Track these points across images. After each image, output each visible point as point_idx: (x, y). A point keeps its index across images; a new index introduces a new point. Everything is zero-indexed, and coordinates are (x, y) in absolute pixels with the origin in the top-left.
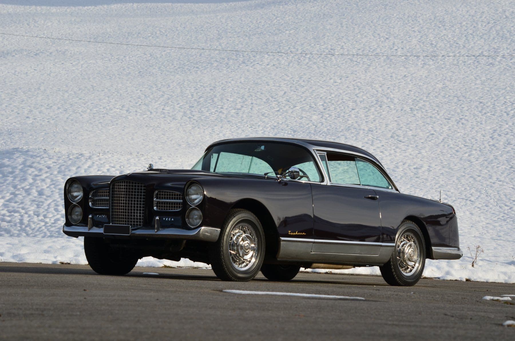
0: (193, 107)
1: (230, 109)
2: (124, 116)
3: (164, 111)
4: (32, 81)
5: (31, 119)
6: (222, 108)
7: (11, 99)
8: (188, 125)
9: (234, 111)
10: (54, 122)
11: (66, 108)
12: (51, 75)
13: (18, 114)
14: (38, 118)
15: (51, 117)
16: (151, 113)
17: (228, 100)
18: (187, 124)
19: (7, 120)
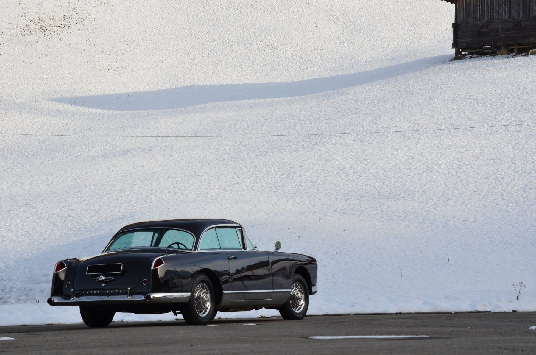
0: (277, 183)
1: (308, 182)
2: (222, 194)
3: (254, 188)
4: (148, 172)
5: (148, 203)
6: (300, 182)
7: (131, 188)
8: (274, 198)
9: (311, 184)
10: (167, 203)
11: (175, 191)
12: (162, 166)
13: (138, 199)
14: (154, 201)
15: (164, 200)
16: (243, 190)
17: (305, 175)
18: (274, 197)
19: (129, 205)
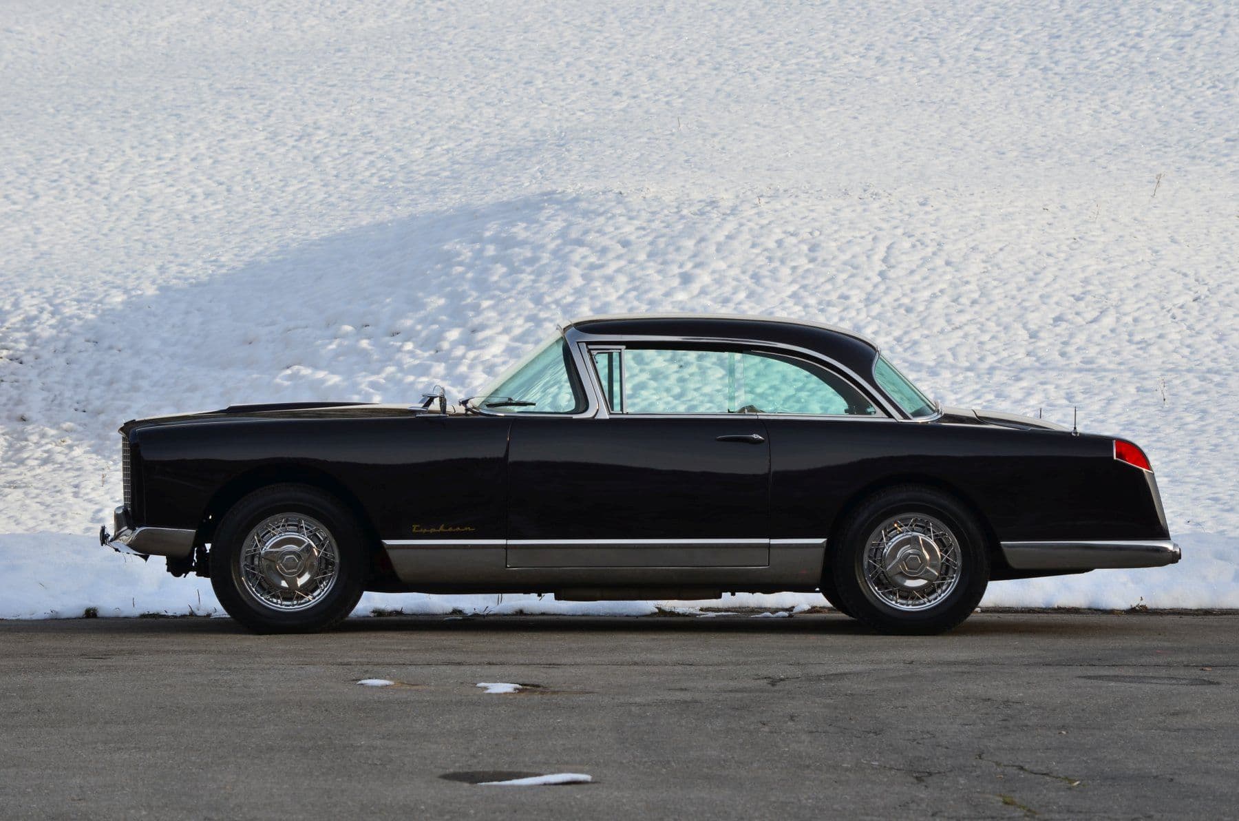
0: (1058, 37)
1: (1162, 36)
2: (868, 74)
3: (978, 54)
5: (625, 98)
6: (1138, 35)
7: (584, 42)
8: (1037, 93)
9: (1172, 41)
10: (682, 103)
11: (720, 60)
13: (596, 84)
14: (645, 92)
15: (678, 89)
16: (942, 61)
17: (1159, 10)
18: (1036, 89)
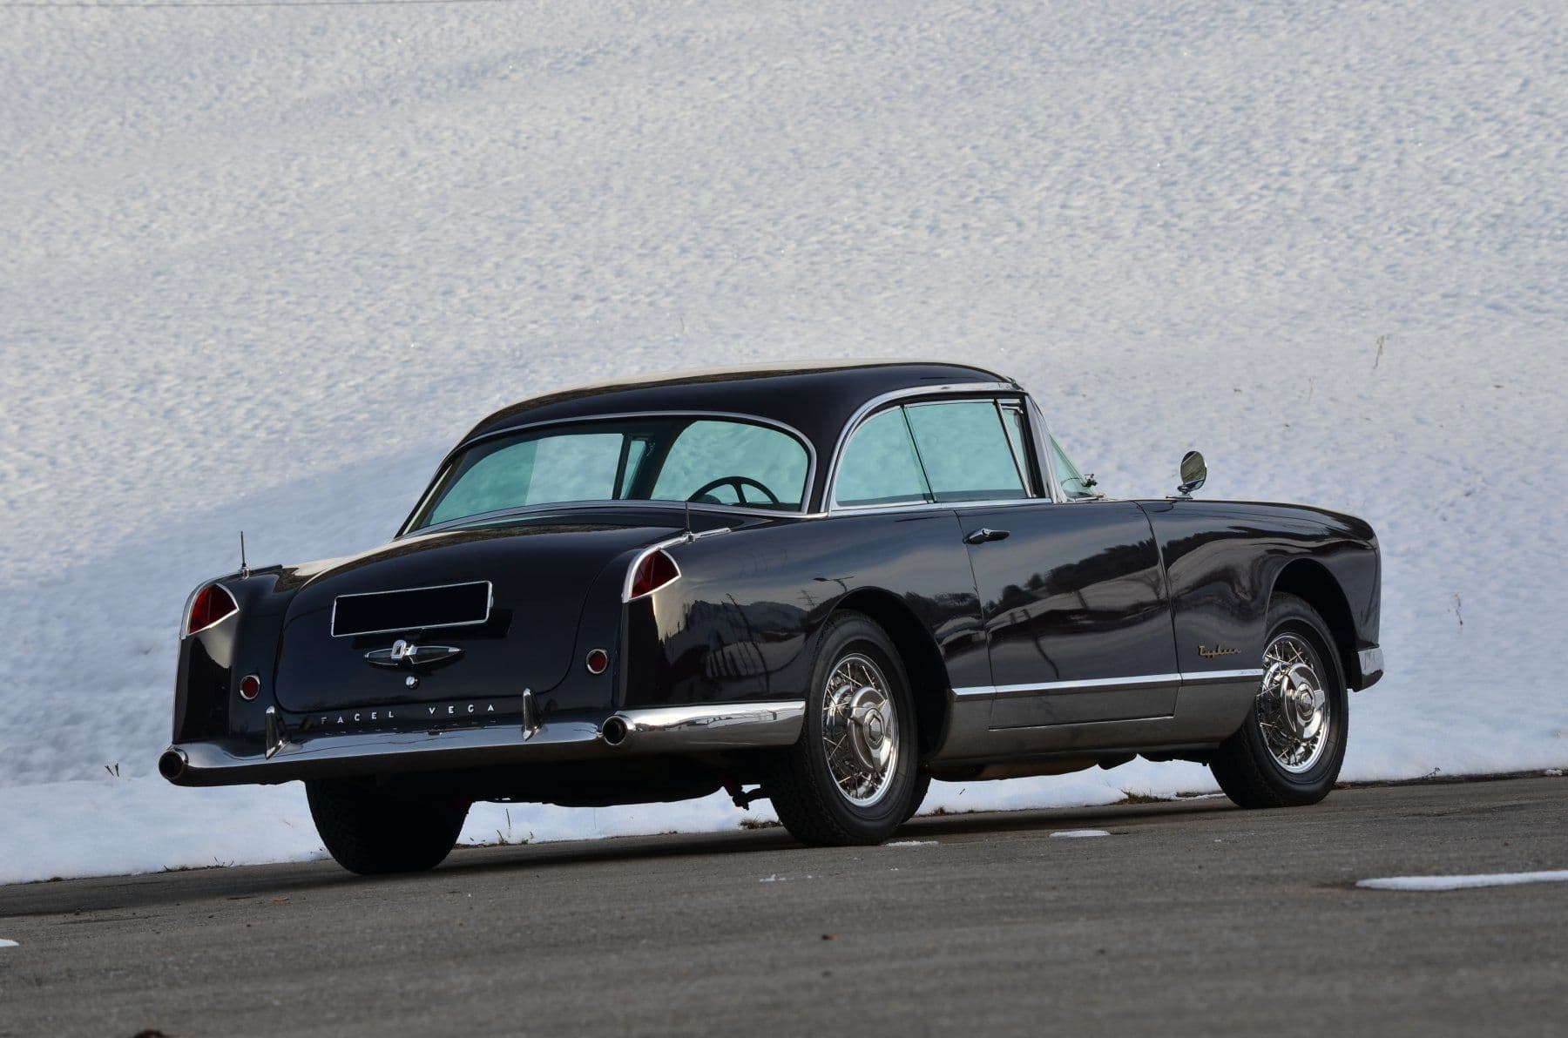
0: (1174, 183)
1: (1318, 172)
2: (922, 248)
3: (1068, 212)
4: (580, 161)
5: (589, 302)
6: (1285, 174)
7: (510, 236)
8: (1164, 255)
9: (1332, 179)
10: (674, 302)
11: (711, 244)
12: (645, 131)
13: (543, 288)
14: (615, 293)
15: (660, 286)
16: (1020, 225)
17: (1305, 141)
18: (1159, 251)
19: (504, 315)
